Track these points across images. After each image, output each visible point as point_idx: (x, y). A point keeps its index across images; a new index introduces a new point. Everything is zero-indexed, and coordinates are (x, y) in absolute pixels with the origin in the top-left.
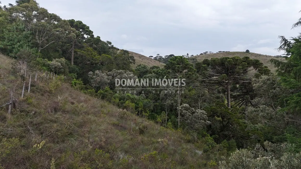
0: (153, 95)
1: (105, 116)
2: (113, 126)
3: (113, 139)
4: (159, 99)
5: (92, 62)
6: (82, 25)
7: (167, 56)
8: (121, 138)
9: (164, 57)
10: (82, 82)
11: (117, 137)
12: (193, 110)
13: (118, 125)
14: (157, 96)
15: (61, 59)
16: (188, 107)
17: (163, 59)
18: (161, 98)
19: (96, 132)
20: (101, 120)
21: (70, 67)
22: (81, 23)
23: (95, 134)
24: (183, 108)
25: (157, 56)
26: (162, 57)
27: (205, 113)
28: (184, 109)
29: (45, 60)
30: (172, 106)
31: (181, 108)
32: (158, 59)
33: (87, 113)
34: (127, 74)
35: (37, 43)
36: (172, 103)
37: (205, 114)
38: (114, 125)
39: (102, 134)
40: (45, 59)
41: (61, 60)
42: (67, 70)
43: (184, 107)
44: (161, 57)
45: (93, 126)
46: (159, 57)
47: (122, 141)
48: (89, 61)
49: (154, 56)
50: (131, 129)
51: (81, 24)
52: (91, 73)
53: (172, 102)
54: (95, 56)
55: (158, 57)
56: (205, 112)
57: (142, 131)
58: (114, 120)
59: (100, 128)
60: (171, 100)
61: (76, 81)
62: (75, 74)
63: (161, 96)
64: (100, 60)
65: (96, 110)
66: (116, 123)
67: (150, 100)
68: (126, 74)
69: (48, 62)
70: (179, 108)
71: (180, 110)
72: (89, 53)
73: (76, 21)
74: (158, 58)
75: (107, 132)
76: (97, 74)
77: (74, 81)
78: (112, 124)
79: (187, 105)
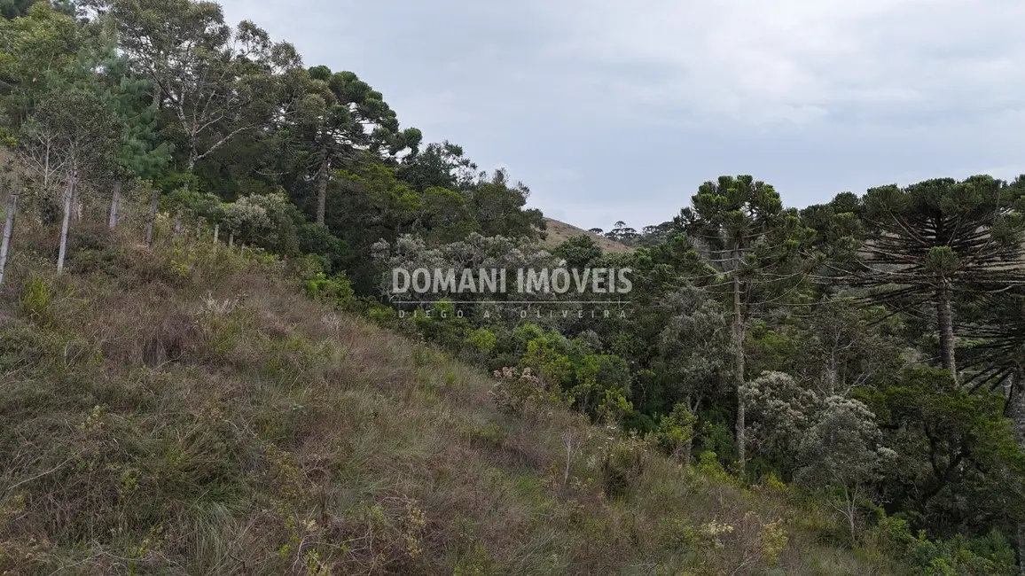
0: (628, 339)
1: (432, 397)
2: (472, 447)
3: (475, 517)
4: (656, 353)
5: (388, 217)
6: (355, 84)
7: (651, 227)
8: (518, 512)
9: (639, 231)
10: (348, 283)
11: (496, 506)
12: (810, 398)
13: (498, 446)
14: (644, 343)
15: (271, 194)
16: (787, 386)
17: (636, 239)
18: (662, 350)
19: (375, 471)
20: (413, 413)
21: (304, 231)
22: (351, 77)
23: (373, 487)
24: (768, 390)
25: (618, 230)
26: (634, 231)
27: (867, 412)
28: (772, 394)
29: (209, 199)
30: (712, 381)
31: (757, 390)
32: (619, 237)
33: (343, 379)
34: (525, 251)
35: (182, 135)
36: (716, 370)
37: (867, 418)
38: (477, 441)
39: (409, 485)
40: (209, 194)
41: (269, 199)
42: (293, 241)
43: (772, 387)
44: (630, 232)
45: (365, 442)
46: (624, 233)
47: (522, 532)
48: (379, 210)
49: (607, 229)
50: (562, 465)
51: (353, 81)
52: (382, 244)
53: (718, 363)
54: (400, 193)
55: (620, 232)
56: (866, 406)
57: (619, 478)
58: (479, 422)
59: (404, 453)
60: (710, 358)
61: (324, 282)
62: (323, 259)
63: (665, 340)
64: (419, 209)
65: (391, 372)
66: (485, 433)
67: (617, 357)
68: (521, 250)
69: (217, 205)
70: (748, 389)
71: (756, 397)
72: (379, 182)
73: (333, 72)
74: (622, 235)
75: (440, 476)
76: (403, 248)
77: (319, 281)
78: (464, 438)
79: (784, 378)
